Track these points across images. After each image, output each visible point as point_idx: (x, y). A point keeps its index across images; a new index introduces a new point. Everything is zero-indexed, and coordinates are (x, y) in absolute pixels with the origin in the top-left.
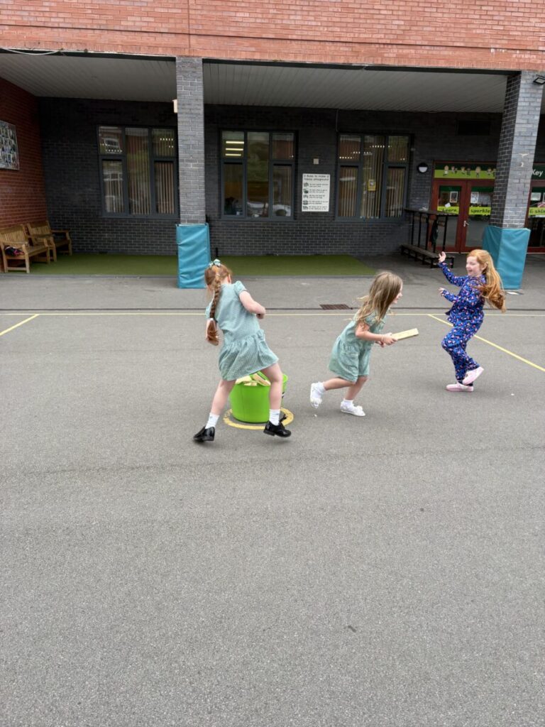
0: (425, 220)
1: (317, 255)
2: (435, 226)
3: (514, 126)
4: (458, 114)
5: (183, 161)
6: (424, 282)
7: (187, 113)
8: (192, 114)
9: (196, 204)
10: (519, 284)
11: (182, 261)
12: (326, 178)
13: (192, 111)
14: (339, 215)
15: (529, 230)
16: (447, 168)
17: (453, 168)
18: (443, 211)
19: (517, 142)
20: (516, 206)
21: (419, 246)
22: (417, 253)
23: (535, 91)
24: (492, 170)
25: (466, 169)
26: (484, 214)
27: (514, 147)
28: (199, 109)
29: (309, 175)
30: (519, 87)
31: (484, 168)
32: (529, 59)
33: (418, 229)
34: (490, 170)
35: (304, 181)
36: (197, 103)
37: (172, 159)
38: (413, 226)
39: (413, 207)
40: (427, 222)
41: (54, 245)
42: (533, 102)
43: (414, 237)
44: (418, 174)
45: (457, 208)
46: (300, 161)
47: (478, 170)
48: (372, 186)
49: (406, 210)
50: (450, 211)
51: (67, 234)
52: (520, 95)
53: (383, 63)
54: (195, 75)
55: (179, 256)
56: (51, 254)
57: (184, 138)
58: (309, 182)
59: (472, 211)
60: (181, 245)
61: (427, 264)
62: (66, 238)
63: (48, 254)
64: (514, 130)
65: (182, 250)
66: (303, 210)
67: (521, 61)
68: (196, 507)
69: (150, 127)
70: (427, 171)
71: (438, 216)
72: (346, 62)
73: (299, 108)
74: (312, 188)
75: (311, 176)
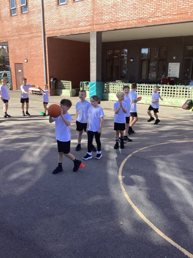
5: (91, 62)
9: (94, 75)
13: (94, 47)
46: (168, 58)
57: (91, 56)
58: (171, 66)
72: (135, 26)
74: (172, 69)
75: (172, 64)
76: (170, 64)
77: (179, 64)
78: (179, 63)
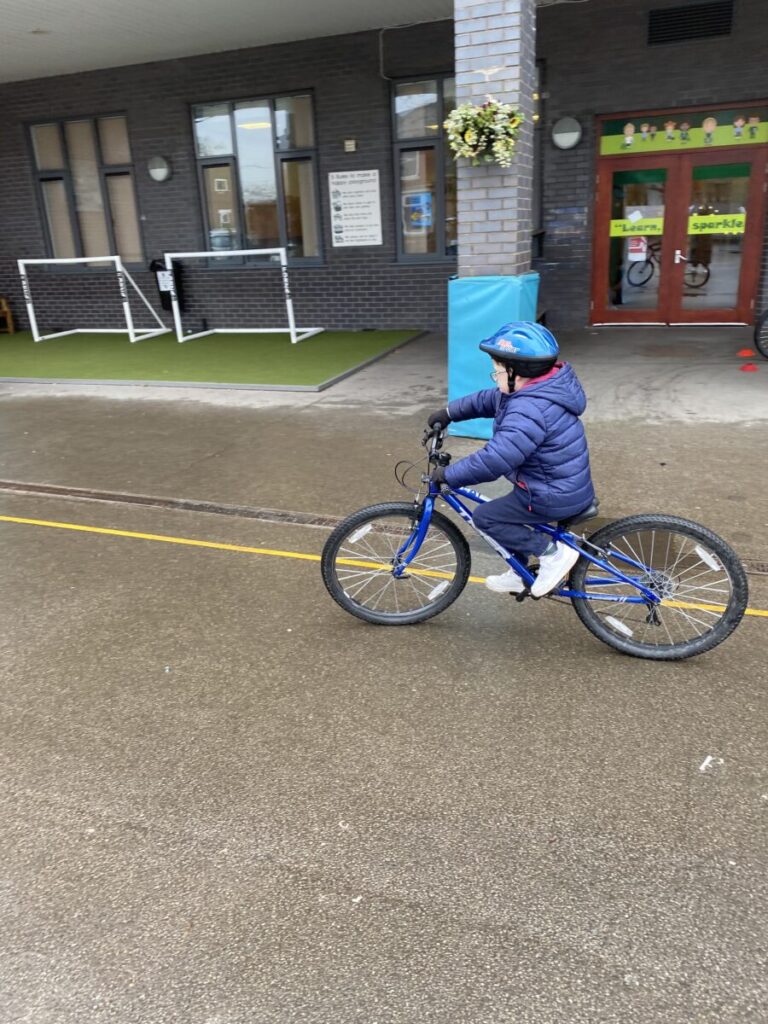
12: (372, 177)
17: (645, 128)
24: (747, 121)
25: (677, 128)
26: (726, 231)
29: (341, 174)
31: (725, 119)
34: (740, 123)
35: (332, 188)
39: (550, 226)
44: (558, 152)
45: (659, 222)
46: (322, 150)
50: (640, 229)
51: (4, 303)
58: (340, 188)
59: (695, 226)
66: (336, 244)
70: (579, 141)
74: (347, 200)
75: (344, 177)
76: (335, 180)
77: (374, 174)
78: (376, 172)
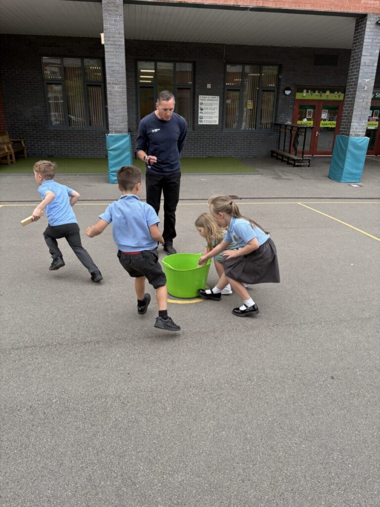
0: (289, 131)
1: (210, 157)
2: (297, 135)
3: (360, 58)
4: (315, 49)
5: (110, 84)
6: (290, 177)
7: (111, 45)
8: (116, 45)
9: (121, 118)
10: (359, 179)
11: (111, 162)
12: (216, 99)
13: (116, 43)
14: (226, 127)
15: (369, 138)
16: (305, 91)
17: (309, 92)
18: (301, 124)
19: (363, 70)
20: (360, 120)
21: (284, 150)
22: (283, 156)
23: (377, 30)
24: (338, 93)
25: (319, 92)
26: (331, 126)
27: (360, 74)
28: (121, 41)
29: (204, 96)
30: (365, 27)
31: (332, 91)
32: (374, 4)
33: (284, 138)
34: (336, 93)
35: (200, 101)
36: (119, 36)
37: (100, 84)
38: (280, 135)
39: (280, 122)
40: (291, 133)
41: (12, 150)
42: (375, 39)
43: (281, 144)
44: (284, 96)
45: (312, 122)
46: (197, 86)
47: (328, 93)
48: (250, 105)
49: (274, 124)
50: (306, 124)
51: (23, 142)
52: (366, 33)
53: (264, 6)
54: (117, 13)
55: (109, 158)
56: (11, 158)
57: (110, 65)
58: (203, 102)
59: (322, 124)
60: (109, 150)
61: (291, 164)
62: (22, 145)
63: (9, 158)
64: (360, 61)
65: (111, 155)
66: (199, 123)
67: (368, 6)
68: (142, 381)
69: (82, 57)
70: (291, 93)
71: (299, 128)
72: (235, 4)
73: (195, 43)
74: (206, 107)
75: (205, 98)
